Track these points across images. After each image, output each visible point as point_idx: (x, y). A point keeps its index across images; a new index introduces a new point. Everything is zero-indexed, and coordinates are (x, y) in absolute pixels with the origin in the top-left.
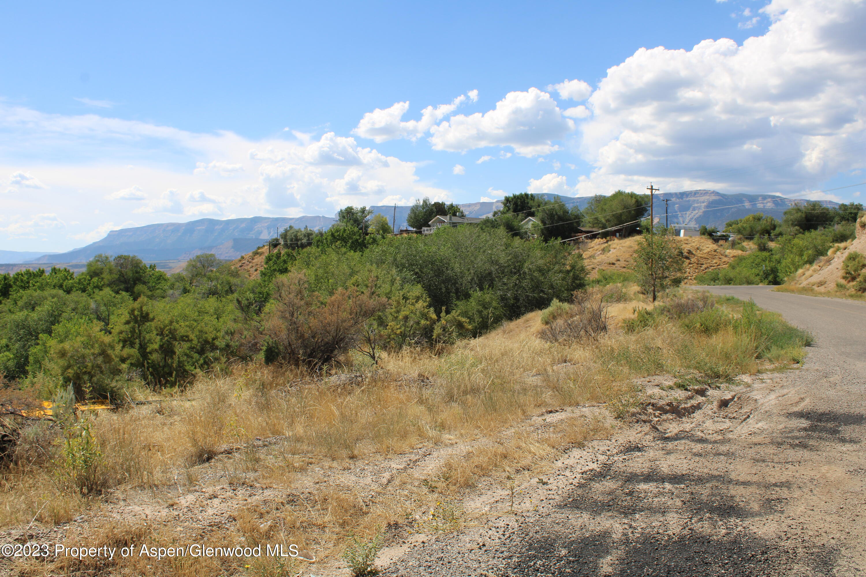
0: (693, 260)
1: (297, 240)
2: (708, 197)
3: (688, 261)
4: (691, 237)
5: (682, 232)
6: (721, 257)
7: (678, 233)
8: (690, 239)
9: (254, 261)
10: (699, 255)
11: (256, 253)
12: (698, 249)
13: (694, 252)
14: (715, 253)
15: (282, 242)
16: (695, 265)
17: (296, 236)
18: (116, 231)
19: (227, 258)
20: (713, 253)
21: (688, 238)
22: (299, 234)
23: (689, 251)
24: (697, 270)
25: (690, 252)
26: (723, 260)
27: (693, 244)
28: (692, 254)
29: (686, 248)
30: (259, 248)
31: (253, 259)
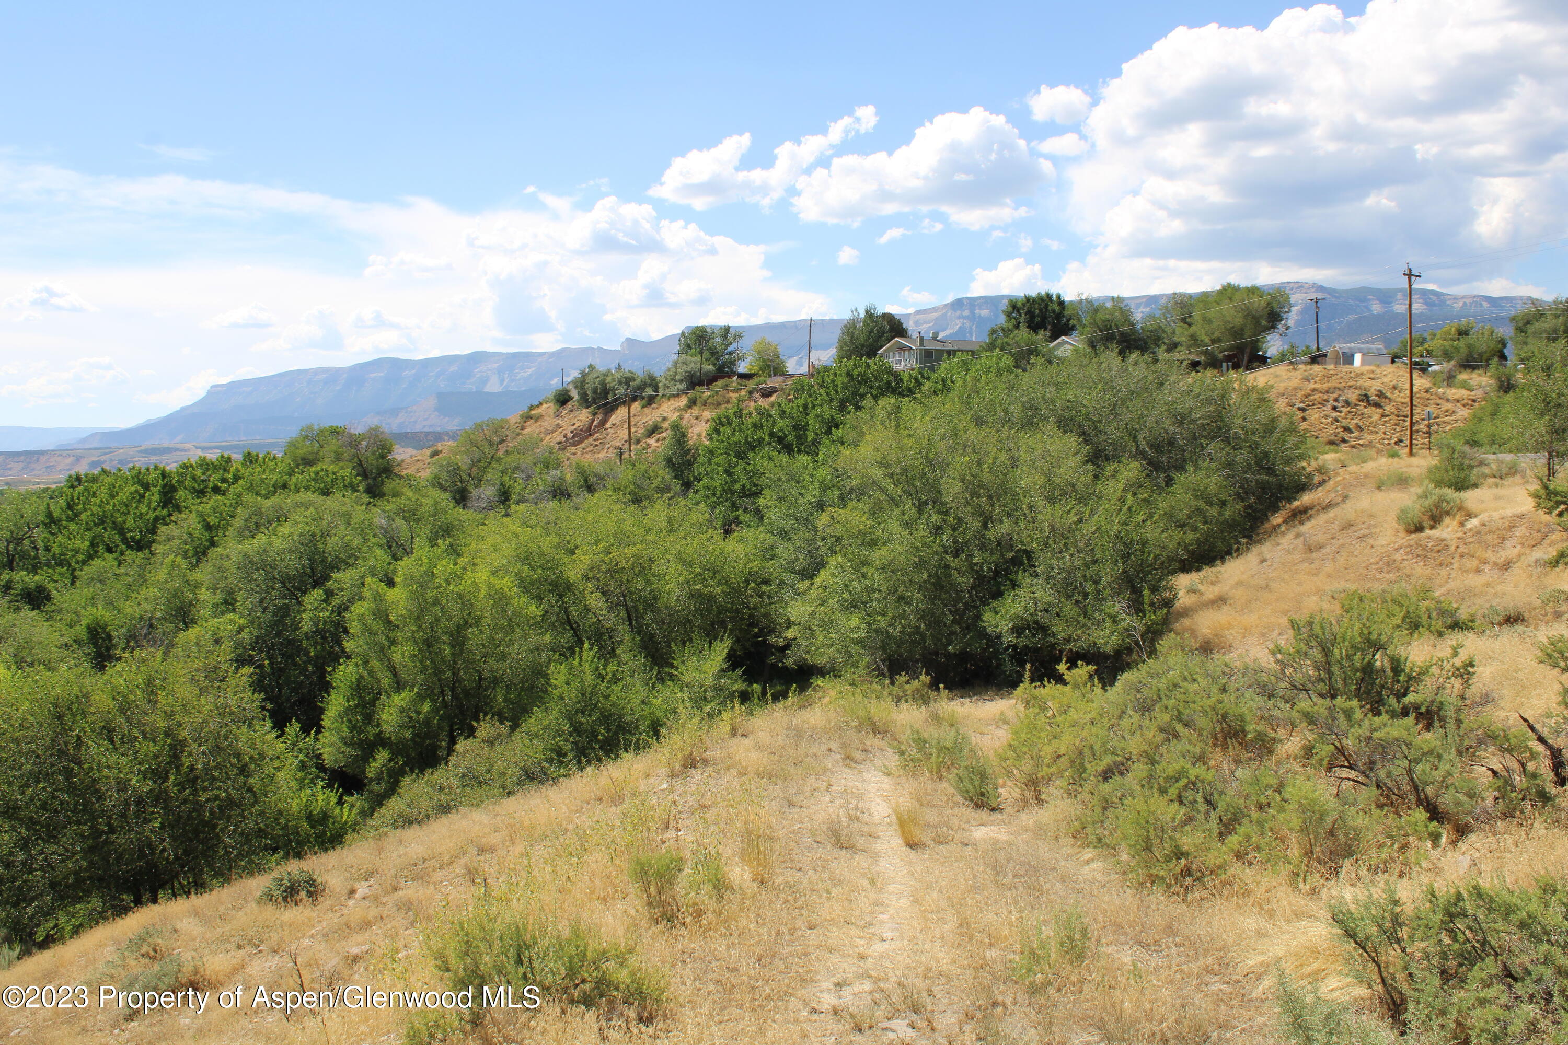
0: (1388, 408)
1: (606, 392)
2: (1304, 296)
3: (1380, 411)
4: (1378, 366)
5: (1358, 358)
6: (1439, 401)
7: (1349, 360)
8: (1378, 371)
9: (525, 432)
10: (1399, 399)
11: (527, 417)
12: (1394, 388)
13: (1388, 394)
14: (1428, 396)
15: (575, 394)
16: (1393, 417)
17: (603, 383)
18: (223, 385)
19: (426, 430)
20: (1424, 394)
21: (1373, 368)
22: (608, 379)
23: (1380, 391)
24: (1398, 428)
25: (1381, 394)
26: (1444, 409)
27: (1385, 380)
28: (1386, 397)
29: (1373, 387)
30: (531, 408)
31: (523, 428)
